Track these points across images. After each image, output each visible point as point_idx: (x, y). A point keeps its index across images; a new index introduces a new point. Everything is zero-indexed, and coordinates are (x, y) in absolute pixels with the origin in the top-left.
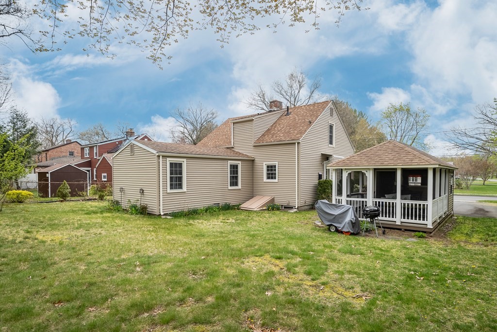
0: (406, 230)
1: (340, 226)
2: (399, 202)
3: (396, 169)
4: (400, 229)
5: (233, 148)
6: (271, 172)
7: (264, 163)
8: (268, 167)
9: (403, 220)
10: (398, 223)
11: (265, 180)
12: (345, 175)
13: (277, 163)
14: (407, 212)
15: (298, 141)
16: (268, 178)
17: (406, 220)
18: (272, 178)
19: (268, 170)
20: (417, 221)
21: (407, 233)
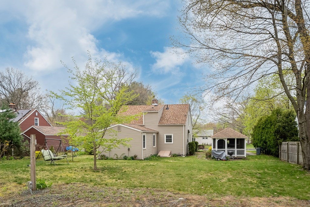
0: (238, 159)
1: (222, 158)
2: (236, 149)
3: (234, 139)
4: (236, 159)
5: (144, 126)
6: (169, 139)
7: (165, 134)
8: (167, 136)
9: (237, 155)
10: (236, 156)
11: (165, 142)
12: (217, 141)
13: (173, 134)
14: (239, 153)
15: (184, 125)
16: (167, 142)
17: (238, 155)
18: (169, 142)
19: (167, 138)
20: (241, 155)
21: (239, 159)
